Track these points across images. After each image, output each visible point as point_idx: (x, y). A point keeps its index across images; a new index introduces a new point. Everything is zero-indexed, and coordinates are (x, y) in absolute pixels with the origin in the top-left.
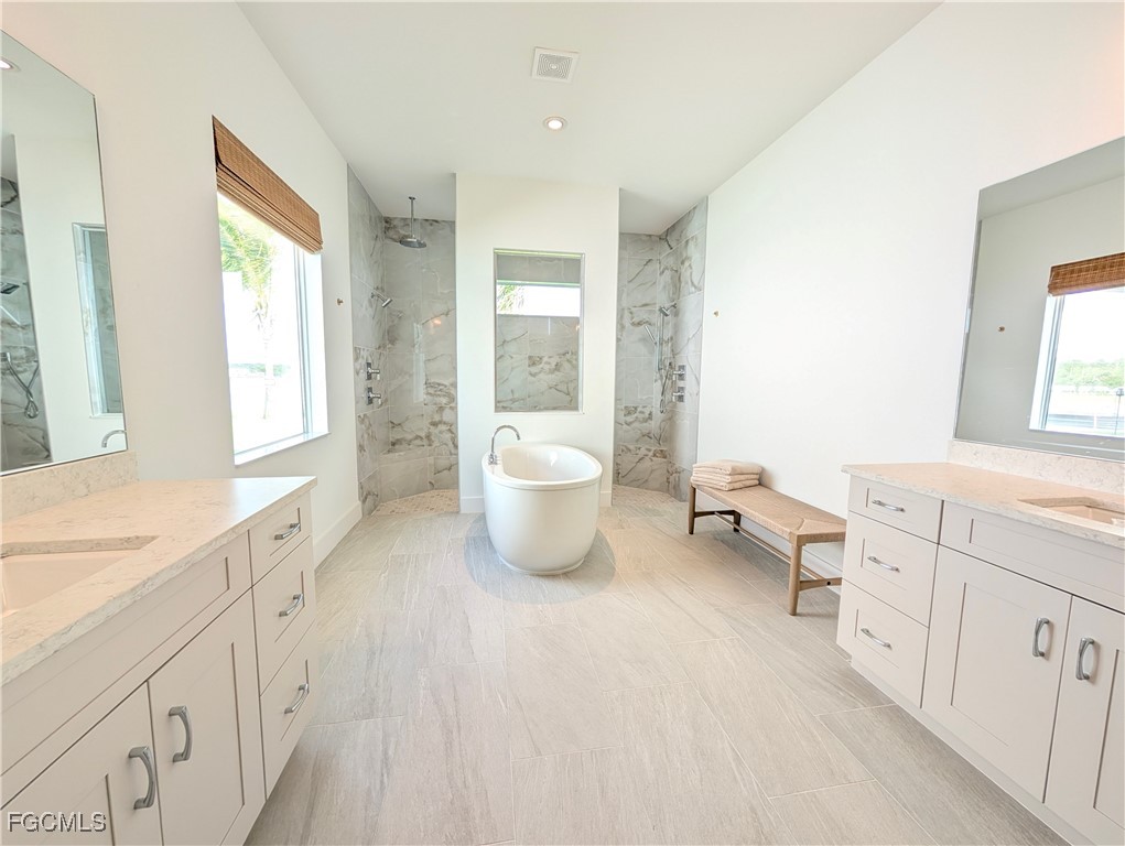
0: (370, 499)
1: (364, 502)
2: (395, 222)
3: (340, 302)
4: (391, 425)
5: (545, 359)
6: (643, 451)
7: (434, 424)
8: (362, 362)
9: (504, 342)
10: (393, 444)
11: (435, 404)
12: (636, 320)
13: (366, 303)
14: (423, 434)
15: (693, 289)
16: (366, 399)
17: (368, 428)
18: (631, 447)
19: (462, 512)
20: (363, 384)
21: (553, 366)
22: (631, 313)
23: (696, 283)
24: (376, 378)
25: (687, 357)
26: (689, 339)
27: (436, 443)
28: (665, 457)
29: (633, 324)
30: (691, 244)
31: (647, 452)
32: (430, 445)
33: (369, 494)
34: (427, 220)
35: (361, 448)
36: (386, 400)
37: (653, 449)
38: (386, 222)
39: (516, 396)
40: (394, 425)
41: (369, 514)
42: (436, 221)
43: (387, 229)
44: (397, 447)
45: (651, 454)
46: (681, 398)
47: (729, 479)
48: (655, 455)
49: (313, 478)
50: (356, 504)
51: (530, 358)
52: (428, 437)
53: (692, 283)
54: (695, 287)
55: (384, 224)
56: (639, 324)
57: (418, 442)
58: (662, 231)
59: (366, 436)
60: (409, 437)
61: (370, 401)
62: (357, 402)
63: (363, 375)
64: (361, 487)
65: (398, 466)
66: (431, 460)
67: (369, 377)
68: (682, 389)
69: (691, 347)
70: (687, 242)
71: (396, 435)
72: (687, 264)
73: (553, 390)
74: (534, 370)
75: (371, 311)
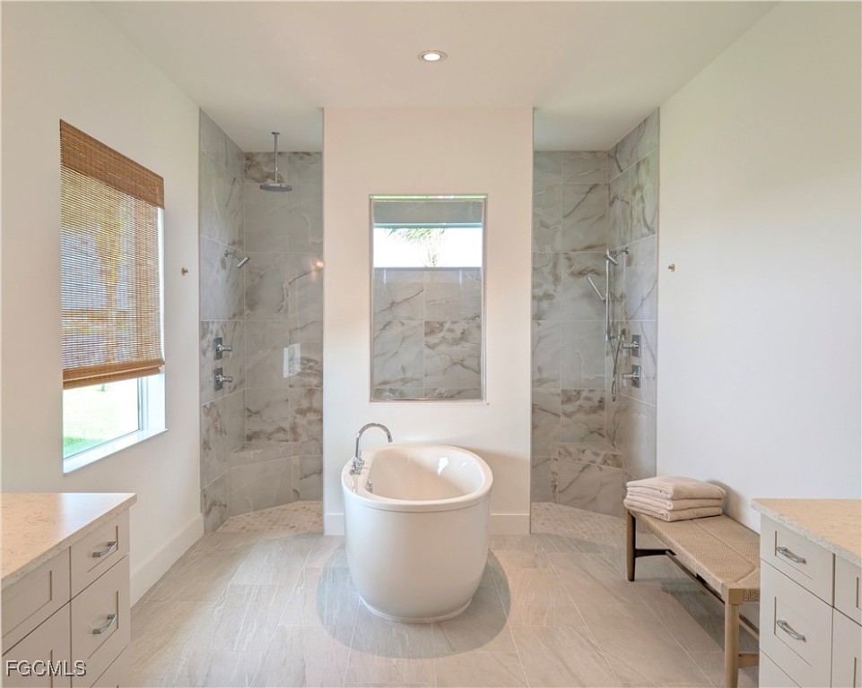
0: (215, 511)
1: (207, 513)
2: (259, 159)
3: (184, 272)
4: (247, 413)
5: (447, 326)
6: (588, 456)
7: (302, 412)
8: (210, 337)
9: (393, 304)
10: (250, 438)
11: (303, 386)
12: (577, 268)
13: (218, 264)
14: (287, 425)
15: (645, 230)
16: (213, 384)
17: (215, 421)
18: (572, 450)
19: (327, 532)
20: (212, 364)
21: (458, 334)
22: (569, 259)
23: (649, 222)
24: (227, 356)
25: (641, 326)
26: (643, 300)
27: (303, 438)
28: (619, 465)
29: (573, 274)
30: (642, 168)
31: (593, 457)
32: (296, 440)
33: (214, 504)
34: (296, 153)
35: (205, 445)
36: (241, 382)
37: (603, 453)
38: (248, 159)
39: (409, 375)
40: (250, 413)
41: (214, 530)
42: (308, 154)
43: (249, 167)
44: (253, 442)
45: (600, 460)
46: (636, 382)
47: (670, 505)
48: (605, 462)
49: (132, 495)
50: (198, 516)
51: (427, 323)
52: (294, 429)
53: (645, 222)
54: (649, 229)
55: (245, 161)
56: (581, 274)
57: (281, 435)
58: (610, 147)
59: (212, 430)
60: (269, 429)
61: (219, 386)
62: (202, 389)
63: (211, 354)
64: (204, 495)
65: (252, 468)
66: (295, 460)
67: (219, 355)
68: (635, 369)
69: (646, 310)
70: (638, 165)
71: (253, 426)
72: (638, 195)
73: (459, 368)
74: (433, 340)
75: (223, 273)
